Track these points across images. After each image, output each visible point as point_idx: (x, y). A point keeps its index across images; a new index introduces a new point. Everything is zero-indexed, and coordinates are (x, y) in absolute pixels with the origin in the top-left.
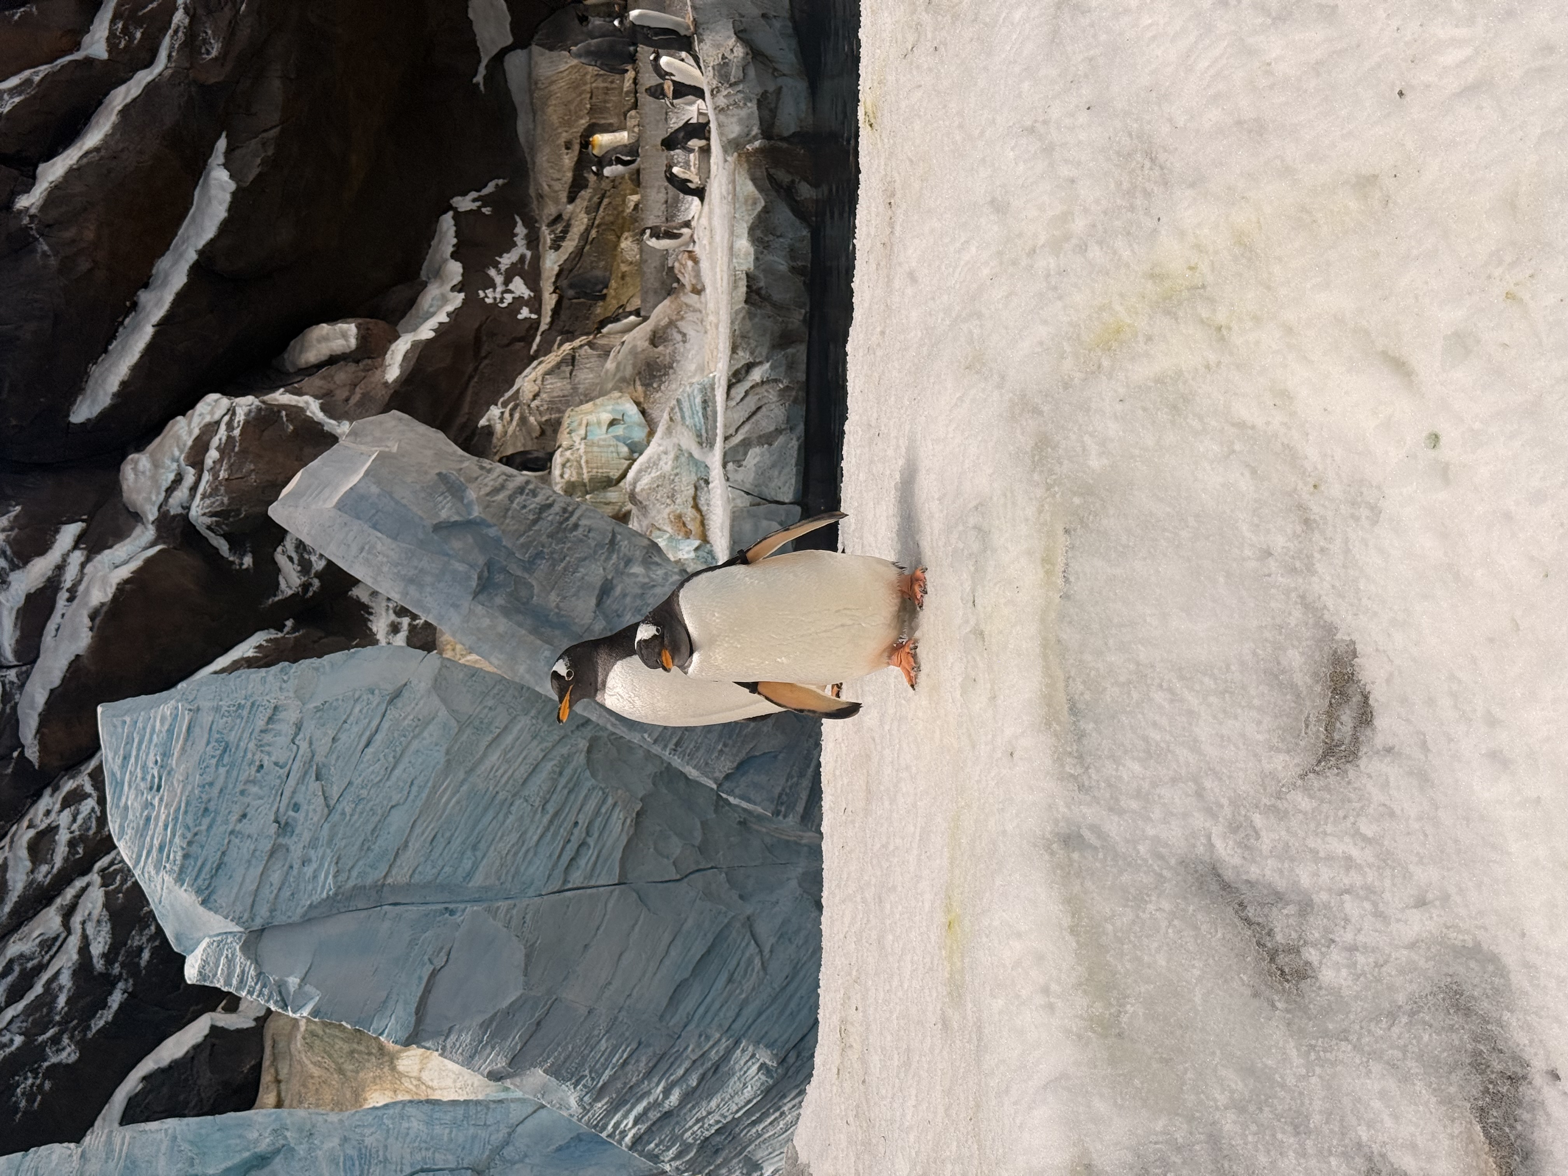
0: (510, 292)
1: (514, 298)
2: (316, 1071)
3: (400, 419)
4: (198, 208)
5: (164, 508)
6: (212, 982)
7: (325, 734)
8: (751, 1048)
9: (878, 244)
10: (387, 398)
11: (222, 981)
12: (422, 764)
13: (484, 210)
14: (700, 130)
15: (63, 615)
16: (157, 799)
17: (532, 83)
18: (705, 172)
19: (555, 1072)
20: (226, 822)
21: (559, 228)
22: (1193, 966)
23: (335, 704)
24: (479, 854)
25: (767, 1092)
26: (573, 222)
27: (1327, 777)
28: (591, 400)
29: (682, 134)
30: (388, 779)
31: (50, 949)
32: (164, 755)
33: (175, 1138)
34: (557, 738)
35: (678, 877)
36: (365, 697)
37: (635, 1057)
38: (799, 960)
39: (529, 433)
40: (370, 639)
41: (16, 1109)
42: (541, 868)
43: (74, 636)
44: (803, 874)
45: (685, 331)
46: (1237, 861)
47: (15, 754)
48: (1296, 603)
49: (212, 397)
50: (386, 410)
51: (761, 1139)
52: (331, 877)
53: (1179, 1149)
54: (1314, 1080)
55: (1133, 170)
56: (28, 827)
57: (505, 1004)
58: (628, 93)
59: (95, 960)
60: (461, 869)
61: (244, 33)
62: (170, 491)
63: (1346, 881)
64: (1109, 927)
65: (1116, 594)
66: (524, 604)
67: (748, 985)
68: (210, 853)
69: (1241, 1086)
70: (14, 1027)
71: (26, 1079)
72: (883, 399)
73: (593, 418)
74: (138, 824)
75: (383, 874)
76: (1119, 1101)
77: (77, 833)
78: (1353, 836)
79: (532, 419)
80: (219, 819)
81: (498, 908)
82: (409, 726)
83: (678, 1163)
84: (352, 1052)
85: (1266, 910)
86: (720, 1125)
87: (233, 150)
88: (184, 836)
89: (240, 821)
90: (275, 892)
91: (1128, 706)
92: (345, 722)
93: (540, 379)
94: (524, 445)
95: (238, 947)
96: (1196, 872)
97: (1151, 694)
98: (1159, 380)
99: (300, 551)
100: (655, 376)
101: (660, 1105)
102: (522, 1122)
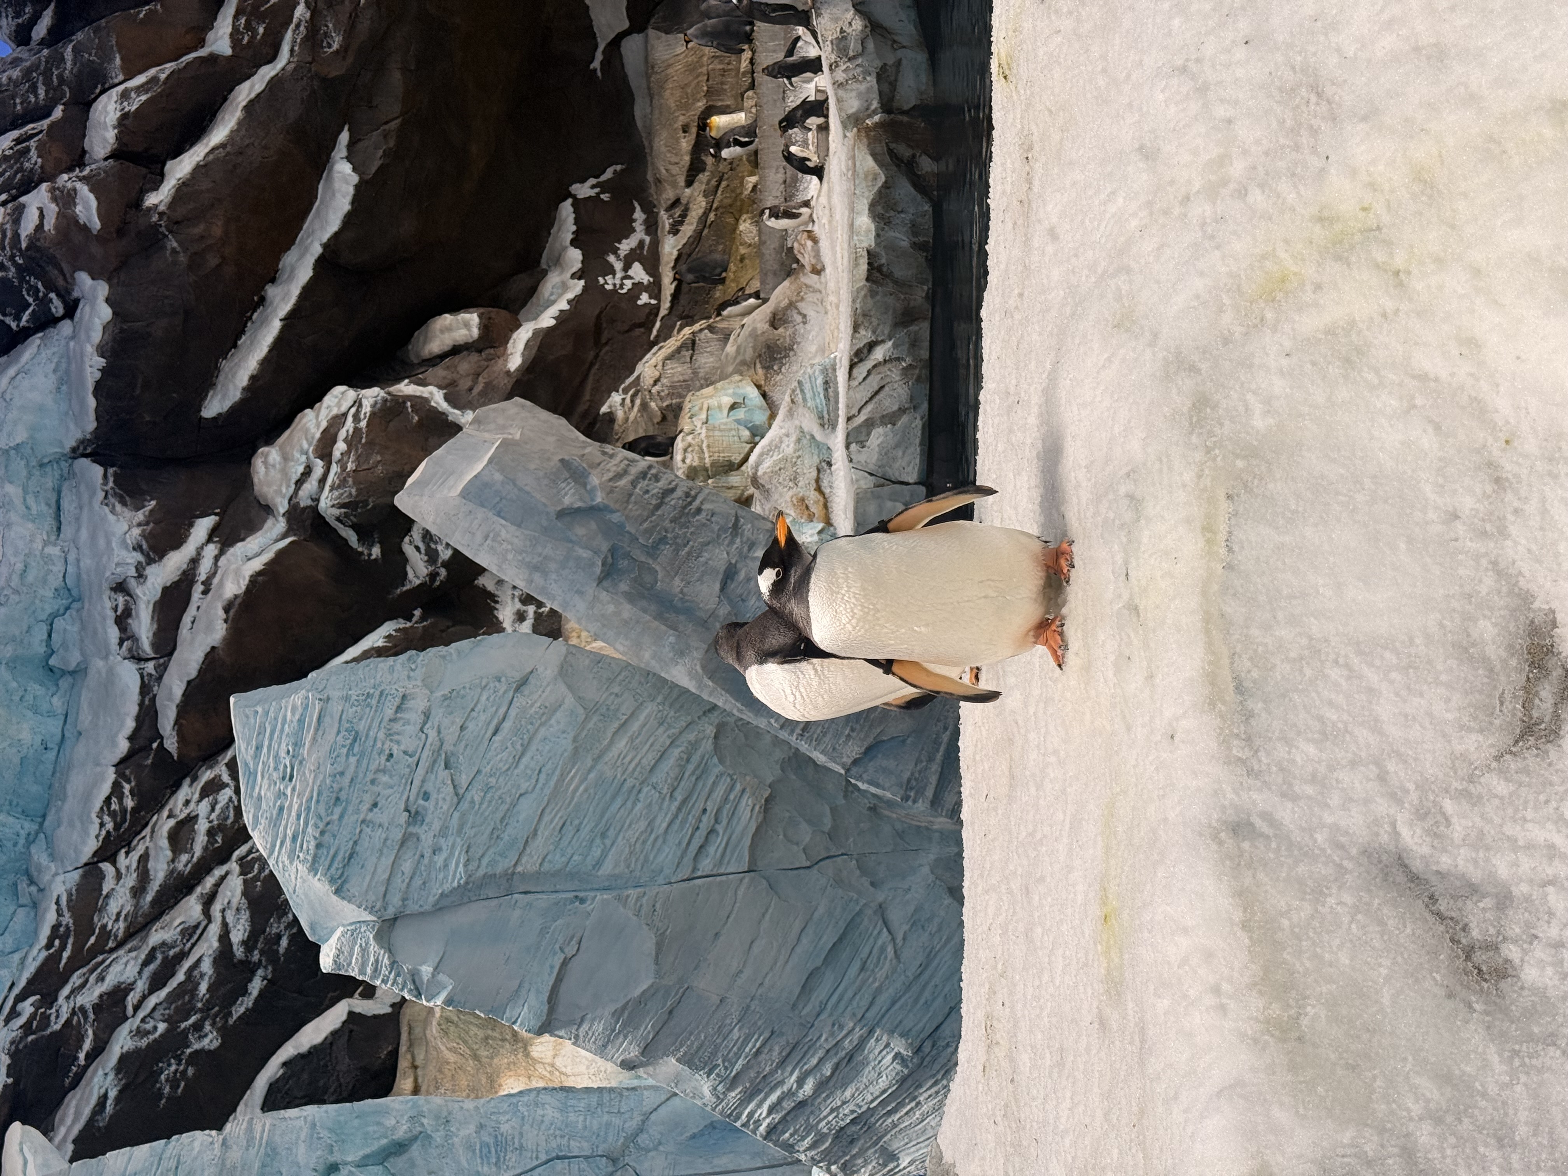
0: (630, 277)
1: (633, 284)
2: (451, 1057)
3: (523, 406)
4: (322, 203)
5: (294, 501)
6: (347, 971)
7: (453, 723)
8: (885, 1038)
9: (1015, 202)
10: (509, 387)
11: (356, 970)
12: (549, 751)
13: (602, 196)
14: (818, 107)
15: (198, 608)
16: (289, 789)
17: (649, 67)
18: (824, 149)
19: (688, 1061)
20: (357, 811)
21: (678, 212)
22: (1380, 965)
23: (462, 692)
24: (608, 842)
25: (902, 1081)
26: (691, 205)
27: (1525, 758)
28: (712, 383)
29: (800, 112)
30: (516, 767)
31: (191, 936)
32: (295, 744)
33: (314, 1125)
34: (684, 724)
35: (808, 864)
36: (492, 685)
37: (768, 1047)
38: (933, 948)
39: (651, 419)
40: (496, 627)
41: (160, 1095)
42: (670, 857)
43: (209, 628)
44: (936, 860)
45: (804, 312)
46: (1425, 850)
47: (155, 745)
48: (1487, 569)
49: (339, 389)
50: (509, 397)
51: (897, 1129)
52: (461, 865)
53: (1369, 1163)
54: (1518, 1088)
55: (1298, 106)
56: (169, 817)
57: (637, 992)
58: (744, 74)
59: (235, 948)
60: (589, 857)
61: (364, 24)
62: (299, 483)
63: (1550, 871)
64: (1286, 923)
65: (1284, 563)
66: (648, 589)
67: (881, 974)
68: (342, 842)
69: (1436, 1095)
70: (157, 1015)
71: (169, 1065)
72: (1022, 364)
73: (713, 402)
74: (272, 814)
75: (513, 863)
76: (1301, 1111)
77: (215, 822)
78: (1556, 823)
79: (653, 405)
80: (350, 809)
81: (628, 896)
82: (536, 713)
83: (813, 1153)
84: (487, 1038)
85: (1460, 904)
86: (855, 1115)
87: (356, 142)
88: (316, 826)
89: (371, 810)
90: (407, 881)
91: (1300, 684)
92: (473, 710)
93: (661, 364)
94: (645, 431)
95: (371, 936)
96: (1380, 862)
97: (1327, 671)
98: (1330, 332)
99: (427, 540)
100: (776, 359)
101: (794, 1094)
102: (655, 1109)
